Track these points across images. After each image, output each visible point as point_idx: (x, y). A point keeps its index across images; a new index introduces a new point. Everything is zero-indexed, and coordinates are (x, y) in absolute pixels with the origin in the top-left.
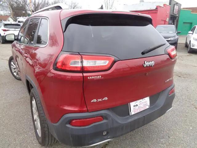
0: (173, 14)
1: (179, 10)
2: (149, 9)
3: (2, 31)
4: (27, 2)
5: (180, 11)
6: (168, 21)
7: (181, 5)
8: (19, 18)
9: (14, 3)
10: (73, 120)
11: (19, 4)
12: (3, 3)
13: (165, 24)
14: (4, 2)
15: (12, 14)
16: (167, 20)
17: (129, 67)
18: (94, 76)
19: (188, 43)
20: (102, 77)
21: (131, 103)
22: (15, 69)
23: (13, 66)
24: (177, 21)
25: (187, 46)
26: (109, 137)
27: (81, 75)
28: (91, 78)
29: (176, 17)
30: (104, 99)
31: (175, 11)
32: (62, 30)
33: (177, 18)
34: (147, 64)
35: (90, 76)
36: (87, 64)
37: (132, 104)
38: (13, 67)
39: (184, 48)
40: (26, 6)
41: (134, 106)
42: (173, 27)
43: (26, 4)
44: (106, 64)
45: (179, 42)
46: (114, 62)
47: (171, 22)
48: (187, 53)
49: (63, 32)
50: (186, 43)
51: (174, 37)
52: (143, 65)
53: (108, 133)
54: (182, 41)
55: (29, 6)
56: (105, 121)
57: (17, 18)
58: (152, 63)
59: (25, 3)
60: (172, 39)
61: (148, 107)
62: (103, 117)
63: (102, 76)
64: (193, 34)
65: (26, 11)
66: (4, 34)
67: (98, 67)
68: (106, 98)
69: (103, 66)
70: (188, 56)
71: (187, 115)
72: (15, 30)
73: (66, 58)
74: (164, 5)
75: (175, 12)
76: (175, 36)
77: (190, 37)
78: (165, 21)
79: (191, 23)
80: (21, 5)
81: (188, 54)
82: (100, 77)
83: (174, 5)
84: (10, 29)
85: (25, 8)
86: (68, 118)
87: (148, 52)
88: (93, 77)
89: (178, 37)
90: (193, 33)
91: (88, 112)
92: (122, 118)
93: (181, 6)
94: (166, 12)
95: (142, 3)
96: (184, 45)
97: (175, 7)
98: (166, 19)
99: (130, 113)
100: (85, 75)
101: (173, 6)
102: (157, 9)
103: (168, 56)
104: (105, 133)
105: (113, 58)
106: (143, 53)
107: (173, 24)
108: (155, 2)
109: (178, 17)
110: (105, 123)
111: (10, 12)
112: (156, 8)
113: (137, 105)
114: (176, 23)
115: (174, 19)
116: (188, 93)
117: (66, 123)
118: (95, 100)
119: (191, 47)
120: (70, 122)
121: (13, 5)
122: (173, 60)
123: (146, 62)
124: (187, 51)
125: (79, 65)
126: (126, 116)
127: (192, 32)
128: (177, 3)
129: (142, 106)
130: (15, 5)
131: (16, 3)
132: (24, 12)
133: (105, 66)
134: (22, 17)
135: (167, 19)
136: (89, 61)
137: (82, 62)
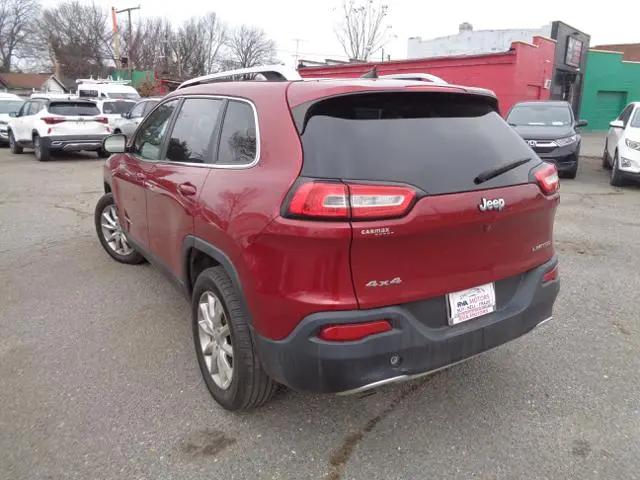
0: (563, 67)
1: (585, 53)
2: (488, 51)
3: (43, 122)
4: (102, 30)
5: (586, 56)
6: (548, 88)
7: (589, 36)
8: (81, 83)
9: (63, 36)
10: (327, 326)
11: (77, 39)
12: (25, 35)
13: (538, 98)
14: (31, 32)
15: (57, 69)
16: (546, 84)
17: (438, 214)
18: (374, 228)
19: (612, 155)
20: (391, 230)
21: (451, 295)
22: (112, 231)
23: (109, 223)
24: (579, 90)
25: (608, 164)
26: (403, 370)
27: (346, 226)
28: (368, 232)
29: (575, 75)
30: (393, 282)
31: (569, 56)
32: (297, 129)
33: (578, 77)
34: (487, 204)
35: (365, 229)
36: (361, 203)
37: (455, 299)
38: (108, 226)
39: (599, 171)
40: (101, 42)
41: (459, 304)
42: (564, 107)
43: (101, 38)
44: (399, 203)
45: (583, 152)
46: (416, 199)
47: (558, 90)
48: (608, 184)
49: (300, 135)
50: (607, 154)
51: (567, 140)
52: (479, 207)
53: (401, 360)
54: (591, 149)
55: (109, 42)
56: (395, 331)
57: (77, 81)
58: (500, 203)
59: (99, 35)
60: (561, 143)
61: (491, 310)
62: (391, 322)
63: (391, 228)
64: (624, 128)
65: (99, 59)
66: (50, 131)
67: (382, 208)
68: (397, 280)
69: (391, 208)
70: (610, 194)
71: (597, 346)
72: (81, 120)
73: (314, 192)
74: (536, 39)
75: (572, 59)
76: (568, 136)
77: (616, 138)
78: (539, 87)
79: (624, 94)
80: (85, 42)
81: (611, 189)
82: (387, 230)
83: (568, 37)
84: (68, 117)
85: (96, 51)
86: (314, 322)
87: (491, 178)
88: (372, 231)
89: (579, 136)
90: (625, 124)
91: (359, 309)
92: (431, 330)
93: (589, 40)
94: (542, 61)
95: (467, 33)
96: (601, 162)
97: (570, 45)
98: (543, 83)
99: (449, 320)
100: (355, 225)
101: (564, 43)
102: (514, 52)
103: (537, 187)
104: (395, 361)
105: (414, 191)
106: (478, 181)
107: (566, 99)
108: (508, 30)
109: (581, 76)
110: (394, 335)
111: (49, 63)
112: (511, 49)
113: (465, 303)
114: (572, 94)
115: (567, 82)
116: (604, 294)
117: (311, 335)
118: (374, 283)
119: (621, 168)
120: (319, 331)
121: (59, 39)
122: (549, 198)
123: (484, 200)
124: (609, 181)
125: (344, 205)
126: (441, 325)
127: (621, 123)
128: (576, 33)
129: (477, 305)
130: (66, 41)
131: (69, 33)
132: (92, 62)
133: (398, 206)
134: (91, 80)
135: (547, 81)
136: (364, 196)
137: (349, 199)
